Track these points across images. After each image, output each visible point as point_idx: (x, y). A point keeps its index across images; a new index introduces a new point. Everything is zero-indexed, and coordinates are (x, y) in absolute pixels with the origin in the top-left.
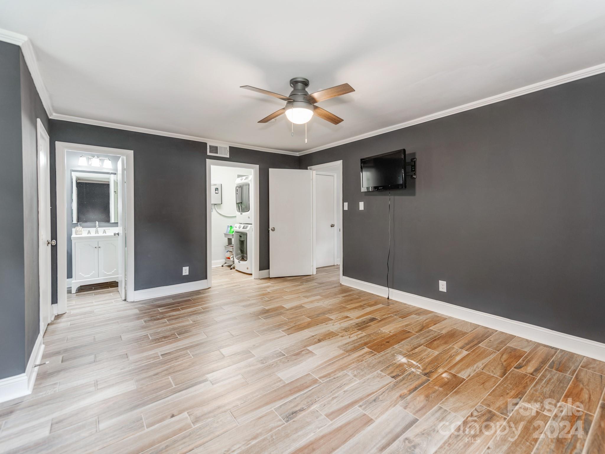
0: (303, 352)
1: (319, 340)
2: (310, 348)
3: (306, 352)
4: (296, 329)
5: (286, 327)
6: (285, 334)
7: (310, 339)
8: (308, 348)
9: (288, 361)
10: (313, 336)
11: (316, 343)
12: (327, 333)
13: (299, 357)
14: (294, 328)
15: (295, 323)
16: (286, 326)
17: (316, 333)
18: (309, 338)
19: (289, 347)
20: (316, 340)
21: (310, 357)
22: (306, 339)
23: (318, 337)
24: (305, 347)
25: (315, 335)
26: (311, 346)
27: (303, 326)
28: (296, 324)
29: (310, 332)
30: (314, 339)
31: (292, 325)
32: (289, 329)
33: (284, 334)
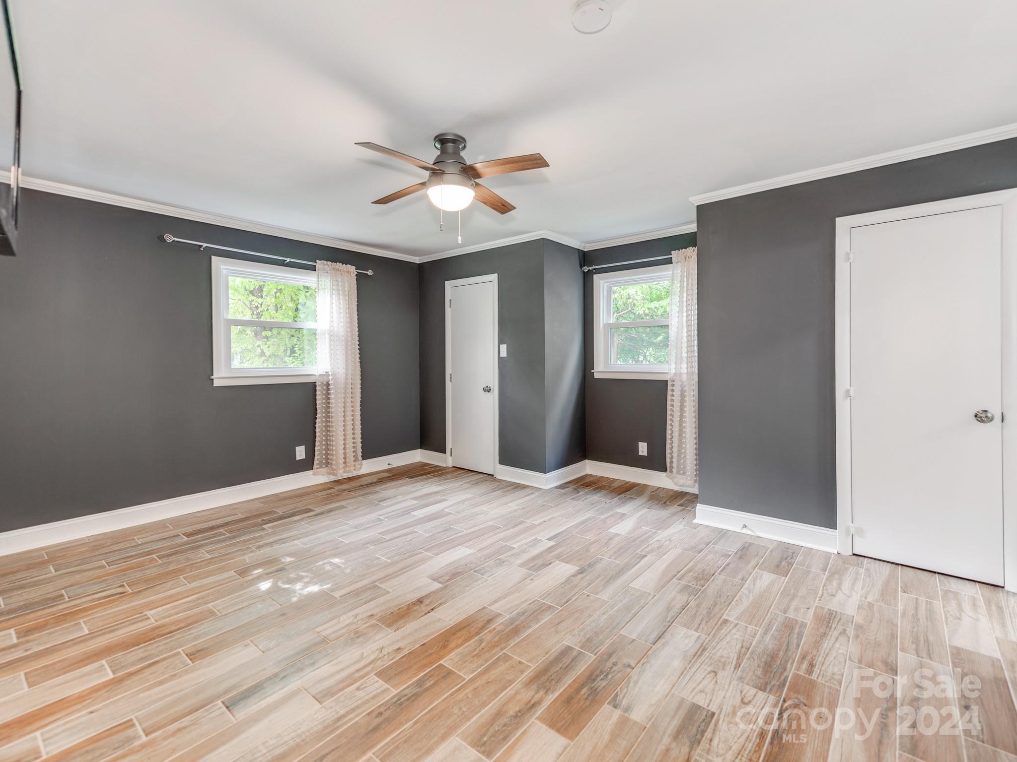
0: (447, 578)
1: (421, 602)
2: (437, 586)
3: (443, 579)
4: (473, 622)
5: (497, 624)
6: (490, 608)
7: (439, 602)
8: (440, 586)
9: (466, 565)
10: (432, 610)
11: (427, 596)
12: (402, 621)
13: (453, 571)
14: (480, 625)
15: (481, 641)
16: (499, 628)
17: (426, 619)
18: (441, 604)
19: (473, 583)
20: (427, 602)
21: (436, 573)
22: (445, 602)
23: (424, 608)
24: (446, 587)
25: (429, 612)
26: (436, 590)
27: (459, 634)
28: (476, 638)
29: (439, 620)
30: (431, 602)
31: (487, 636)
32: (489, 621)
33: (496, 608)
